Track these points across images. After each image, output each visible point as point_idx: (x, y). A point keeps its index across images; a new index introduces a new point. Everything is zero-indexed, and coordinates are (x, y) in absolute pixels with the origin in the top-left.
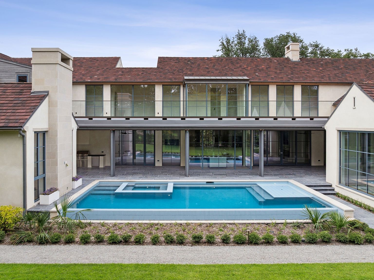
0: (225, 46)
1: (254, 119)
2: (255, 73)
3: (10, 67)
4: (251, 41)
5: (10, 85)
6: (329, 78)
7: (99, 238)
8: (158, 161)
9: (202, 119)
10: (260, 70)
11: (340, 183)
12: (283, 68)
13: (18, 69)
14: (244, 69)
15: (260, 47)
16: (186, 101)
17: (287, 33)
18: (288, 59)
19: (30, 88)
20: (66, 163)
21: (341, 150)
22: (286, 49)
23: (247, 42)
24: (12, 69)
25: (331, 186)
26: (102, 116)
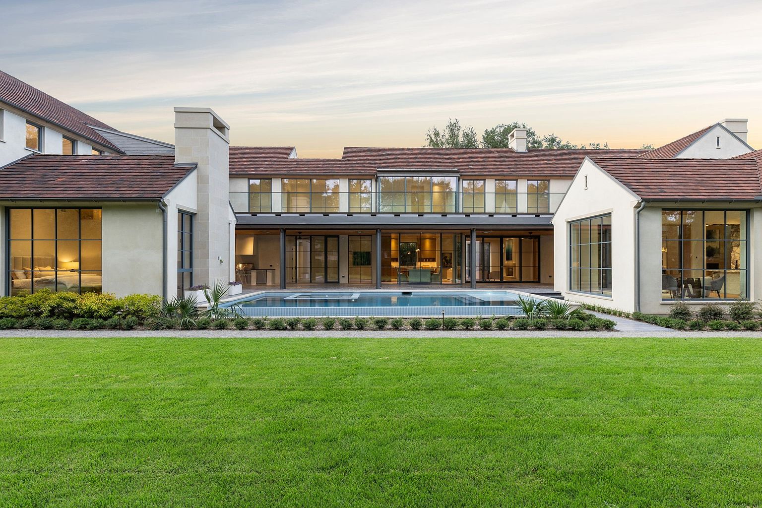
0: (433, 141)
1: (464, 216)
2: (468, 165)
3: (146, 146)
4: (466, 135)
5: (147, 158)
6: (564, 171)
7: (258, 323)
8: (343, 277)
9: (397, 215)
10: (474, 162)
11: (571, 289)
12: (504, 160)
13: (156, 149)
14: (455, 160)
15: (479, 142)
16: (379, 193)
17: (514, 123)
18: (512, 150)
19: (173, 161)
20: (220, 258)
21: (572, 247)
22: (509, 138)
23: (461, 134)
24: (149, 149)
25: (560, 294)
26: (270, 212)
